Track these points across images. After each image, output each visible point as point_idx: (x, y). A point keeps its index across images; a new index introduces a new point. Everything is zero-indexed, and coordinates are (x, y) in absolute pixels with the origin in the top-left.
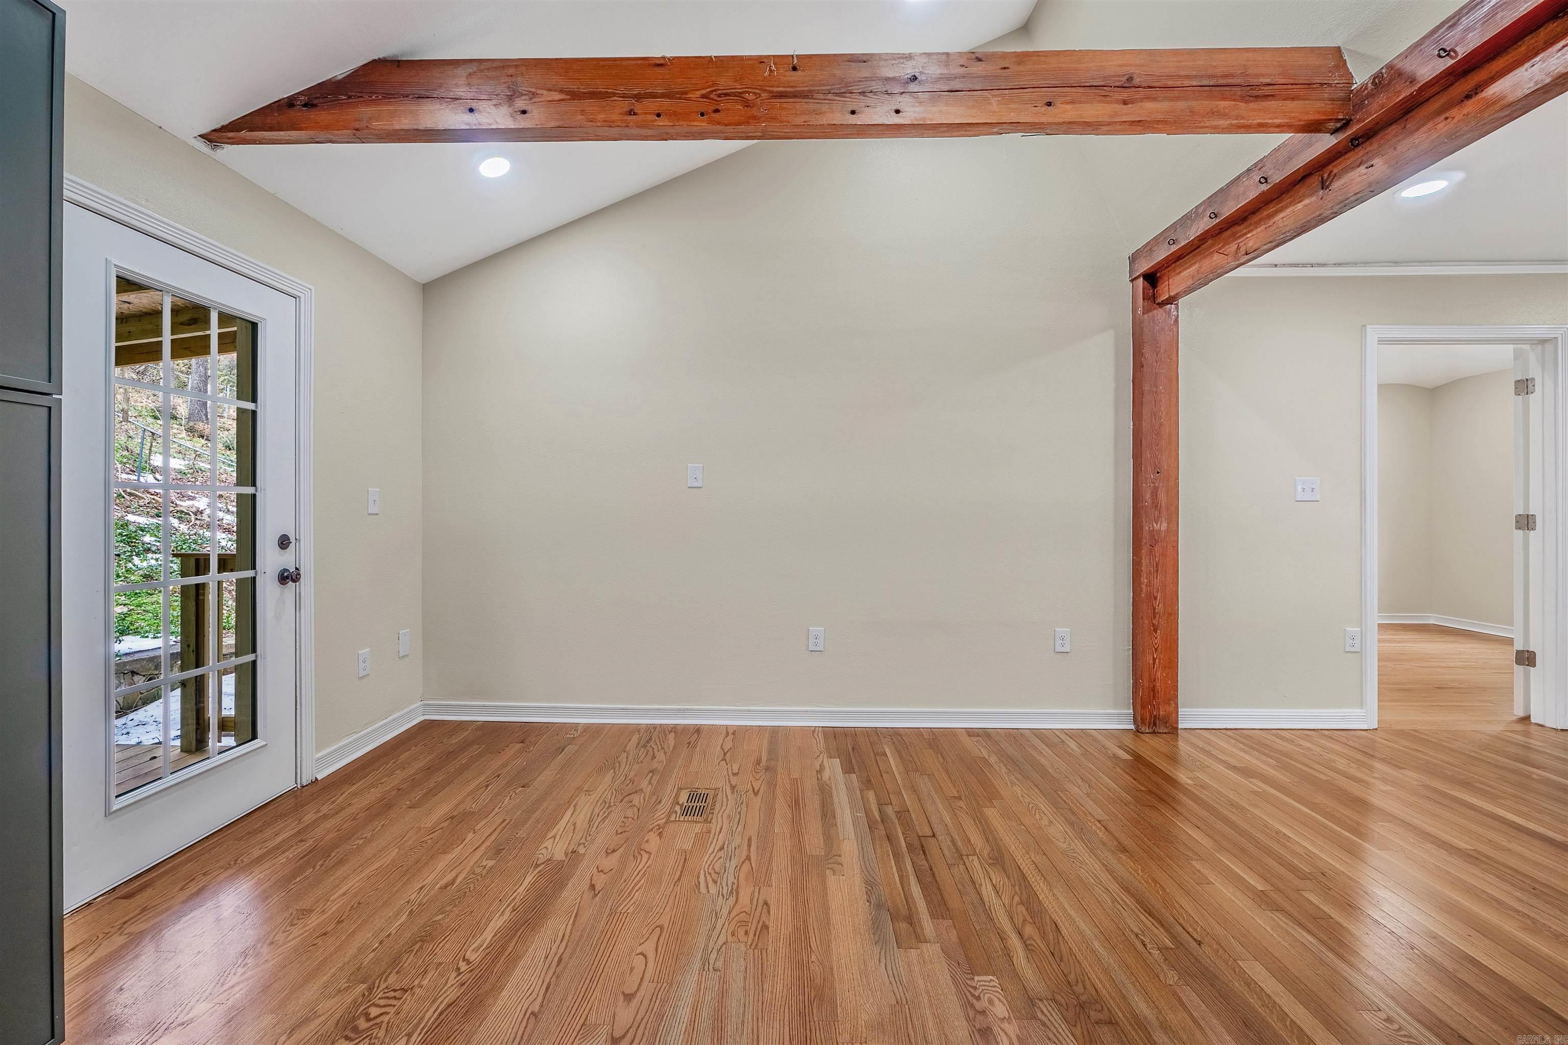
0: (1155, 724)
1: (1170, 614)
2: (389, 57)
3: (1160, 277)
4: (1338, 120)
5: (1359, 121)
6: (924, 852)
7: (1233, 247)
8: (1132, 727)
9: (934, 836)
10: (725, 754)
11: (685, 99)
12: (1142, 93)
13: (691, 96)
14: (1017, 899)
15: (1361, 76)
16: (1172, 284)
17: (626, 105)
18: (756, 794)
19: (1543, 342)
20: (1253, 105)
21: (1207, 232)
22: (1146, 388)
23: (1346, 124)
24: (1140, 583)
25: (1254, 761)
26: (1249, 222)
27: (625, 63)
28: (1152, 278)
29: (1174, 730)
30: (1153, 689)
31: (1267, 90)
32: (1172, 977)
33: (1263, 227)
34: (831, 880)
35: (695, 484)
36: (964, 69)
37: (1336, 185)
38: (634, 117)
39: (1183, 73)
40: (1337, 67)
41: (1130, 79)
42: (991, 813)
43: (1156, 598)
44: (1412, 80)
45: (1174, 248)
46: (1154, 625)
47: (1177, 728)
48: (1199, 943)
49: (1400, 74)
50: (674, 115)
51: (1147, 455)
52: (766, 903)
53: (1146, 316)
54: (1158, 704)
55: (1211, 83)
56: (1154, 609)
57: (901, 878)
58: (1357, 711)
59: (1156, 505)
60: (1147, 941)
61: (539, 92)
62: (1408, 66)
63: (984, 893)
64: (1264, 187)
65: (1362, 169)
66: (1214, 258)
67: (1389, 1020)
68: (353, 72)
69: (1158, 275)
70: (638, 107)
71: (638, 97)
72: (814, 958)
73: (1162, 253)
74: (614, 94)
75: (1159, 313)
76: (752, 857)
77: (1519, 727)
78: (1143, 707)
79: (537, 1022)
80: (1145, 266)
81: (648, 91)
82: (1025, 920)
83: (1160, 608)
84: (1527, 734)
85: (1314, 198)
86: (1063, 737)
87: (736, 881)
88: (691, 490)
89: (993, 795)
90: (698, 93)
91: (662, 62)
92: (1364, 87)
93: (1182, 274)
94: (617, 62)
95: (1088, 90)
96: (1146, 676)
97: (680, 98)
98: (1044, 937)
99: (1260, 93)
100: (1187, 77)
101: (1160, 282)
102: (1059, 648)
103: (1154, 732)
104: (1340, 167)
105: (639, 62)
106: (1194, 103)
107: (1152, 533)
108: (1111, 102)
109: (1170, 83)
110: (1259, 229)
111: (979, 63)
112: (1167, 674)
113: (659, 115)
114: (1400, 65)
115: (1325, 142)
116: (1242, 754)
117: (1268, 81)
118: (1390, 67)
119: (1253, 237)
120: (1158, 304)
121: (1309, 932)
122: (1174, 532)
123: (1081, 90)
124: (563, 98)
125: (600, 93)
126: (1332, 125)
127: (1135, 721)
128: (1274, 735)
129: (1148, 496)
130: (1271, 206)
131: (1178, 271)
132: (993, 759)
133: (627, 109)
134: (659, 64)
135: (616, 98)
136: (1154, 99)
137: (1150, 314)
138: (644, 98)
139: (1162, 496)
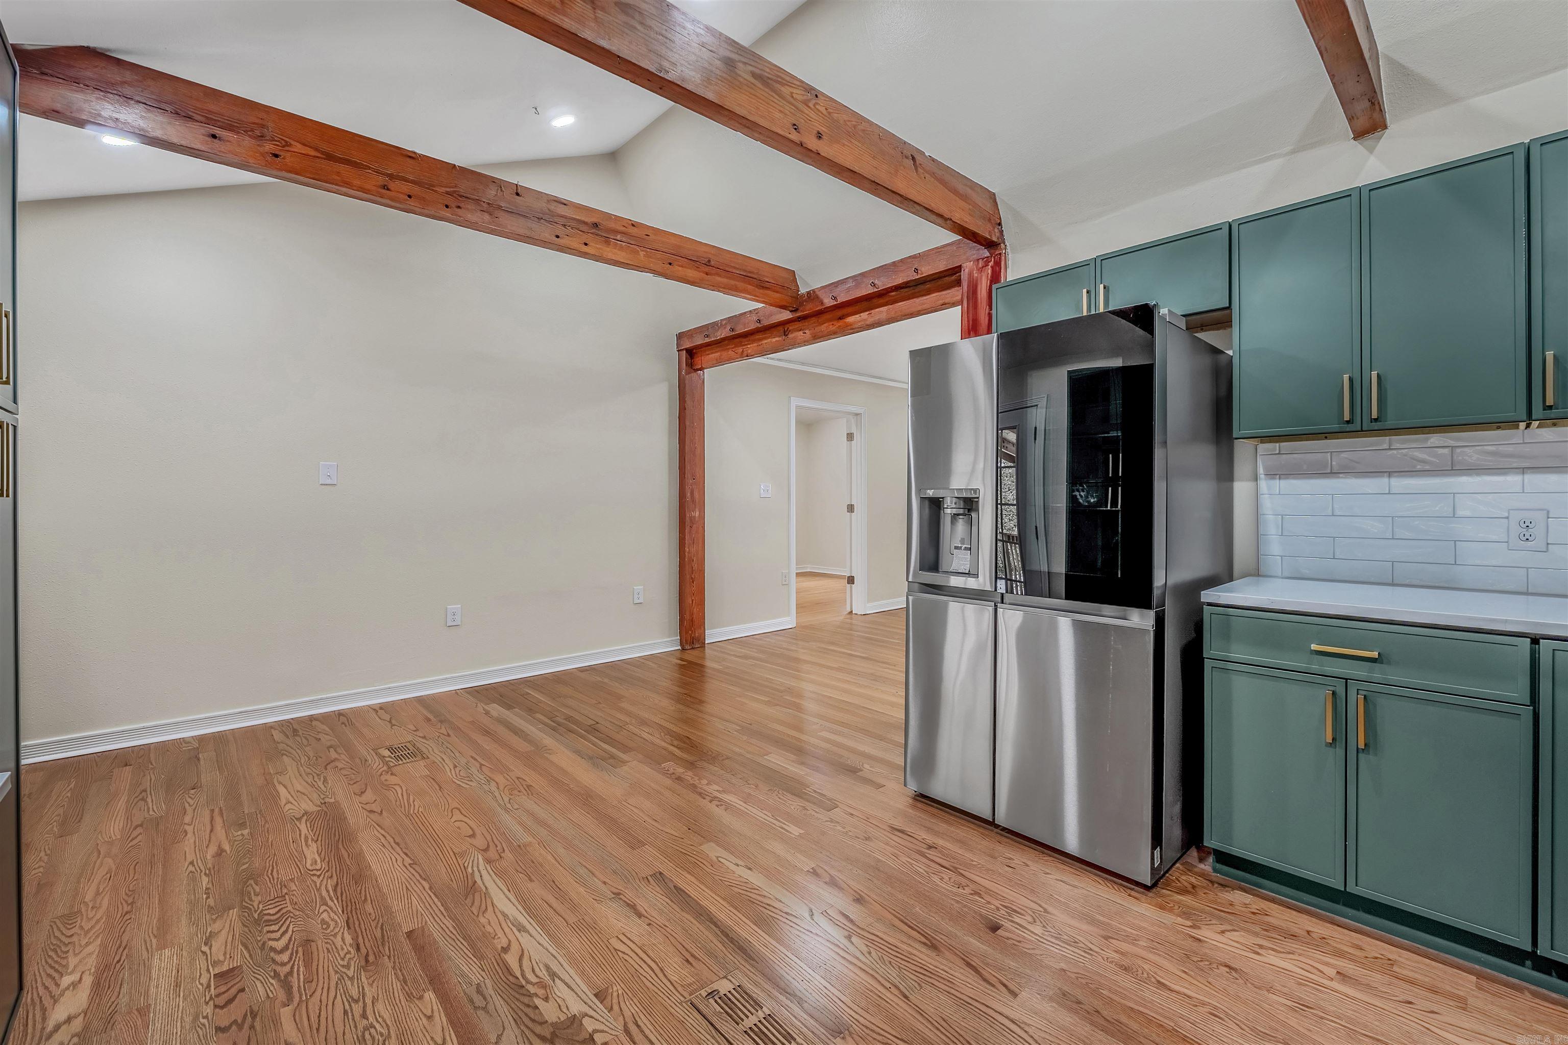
0: (693, 643)
1: (700, 571)
2: (101, 49)
3: (696, 353)
4: (793, 308)
5: (802, 311)
6: (597, 731)
7: (740, 350)
8: (680, 648)
9: (598, 723)
10: (390, 722)
11: (433, 190)
12: (714, 271)
13: (438, 190)
14: (662, 734)
15: (803, 290)
16: (703, 359)
17: (381, 180)
18: (449, 735)
19: (857, 415)
20: (761, 291)
21: (727, 337)
22: (688, 423)
23: (796, 310)
24: (684, 551)
25: (748, 652)
26: (747, 339)
27: (380, 145)
28: (691, 353)
29: (703, 645)
30: (692, 620)
31: (767, 285)
32: (745, 738)
33: (756, 344)
34: (553, 758)
35: (329, 481)
36: (624, 228)
37: (790, 336)
38: (388, 191)
39: (732, 265)
40: (793, 280)
41: (709, 261)
42: (624, 705)
43: (693, 561)
44: (822, 304)
45: (707, 340)
46: (692, 578)
47: (704, 643)
48: (751, 724)
49: (817, 297)
50: (422, 200)
51: (688, 467)
52: (518, 778)
53: (687, 376)
54: (695, 629)
55: (744, 274)
56: (692, 568)
57: (593, 744)
58: (788, 619)
59: (693, 501)
60: (729, 730)
61: (293, 142)
62: (821, 294)
63: (645, 737)
64: (759, 325)
65: (801, 333)
66: (729, 353)
67: (821, 725)
68: (49, 49)
69: (694, 351)
70: (392, 185)
71: (391, 177)
72: (572, 786)
73: (699, 340)
74: (370, 168)
75: (694, 375)
76: (483, 763)
77: (849, 616)
78: (686, 633)
79: (420, 865)
80: (688, 344)
81: (400, 174)
82: (672, 740)
83: (695, 567)
84: (851, 619)
85: (781, 338)
86: (643, 661)
87: (485, 776)
88: (323, 487)
89: (619, 697)
90: (443, 189)
91: (413, 155)
92: (803, 295)
93: (711, 356)
94: (373, 143)
95: (690, 262)
96: (688, 613)
97: (428, 189)
98: (684, 743)
99: (764, 285)
100: (735, 268)
101: (696, 356)
102: (637, 601)
103: (693, 648)
104: (793, 327)
105: (392, 149)
106: (737, 283)
107: (690, 518)
108: (700, 272)
109: (727, 269)
110: (754, 345)
111: (633, 228)
112: (699, 609)
113: (410, 196)
114: (818, 293)
115: (786, 315)
116: (740, 650)
117: (767, 280)
118: (814, 291)
119: (751, 348)
120: (694, 370)
121: (790, 709)
122: (702, 517)
123: (686, 260)
124: (317, 155)
125: (355, 162)
126: (791, 309)
127: (681, 644)
128: (753, 638)
129: (689, 494)
130: (761, 334)
131: (707, 353)
132: (606, 680)
133: (381, 183)
134: (412, 156)
135: (370, 171)
136: (720, 276)
137: (690, 375)
138: (397, 179)
139: (696, 495)
